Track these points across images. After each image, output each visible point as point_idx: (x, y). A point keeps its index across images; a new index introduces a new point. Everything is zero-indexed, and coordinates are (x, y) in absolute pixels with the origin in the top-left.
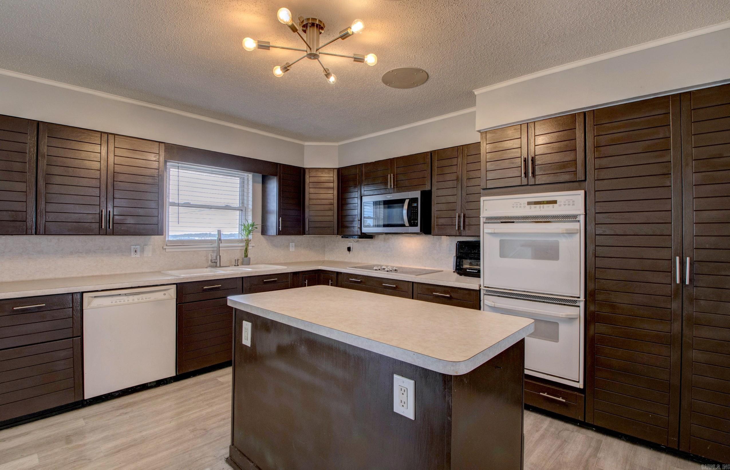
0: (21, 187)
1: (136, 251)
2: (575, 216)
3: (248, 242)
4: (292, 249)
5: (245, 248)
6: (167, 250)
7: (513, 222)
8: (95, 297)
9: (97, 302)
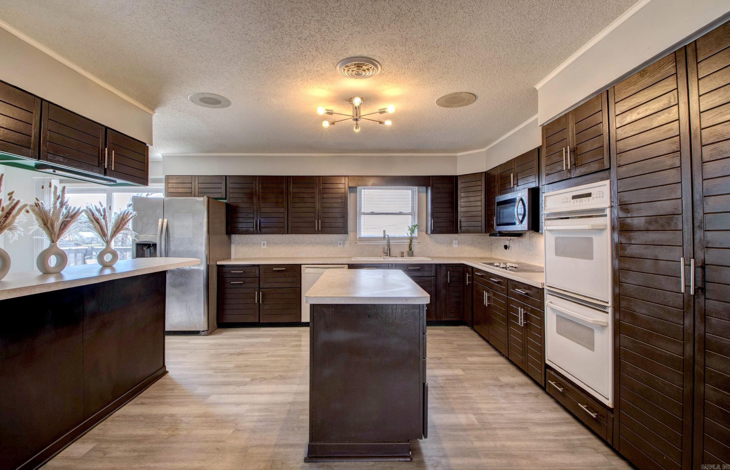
0: (282, 210)
1: (340, 244)
2: (603, 210)
3: (411, 239)
4: (455, 246)
5: (409, 244)
6: (358, 244)
7: (568, 218)
8: (307, 267)
9: (308, 270)
